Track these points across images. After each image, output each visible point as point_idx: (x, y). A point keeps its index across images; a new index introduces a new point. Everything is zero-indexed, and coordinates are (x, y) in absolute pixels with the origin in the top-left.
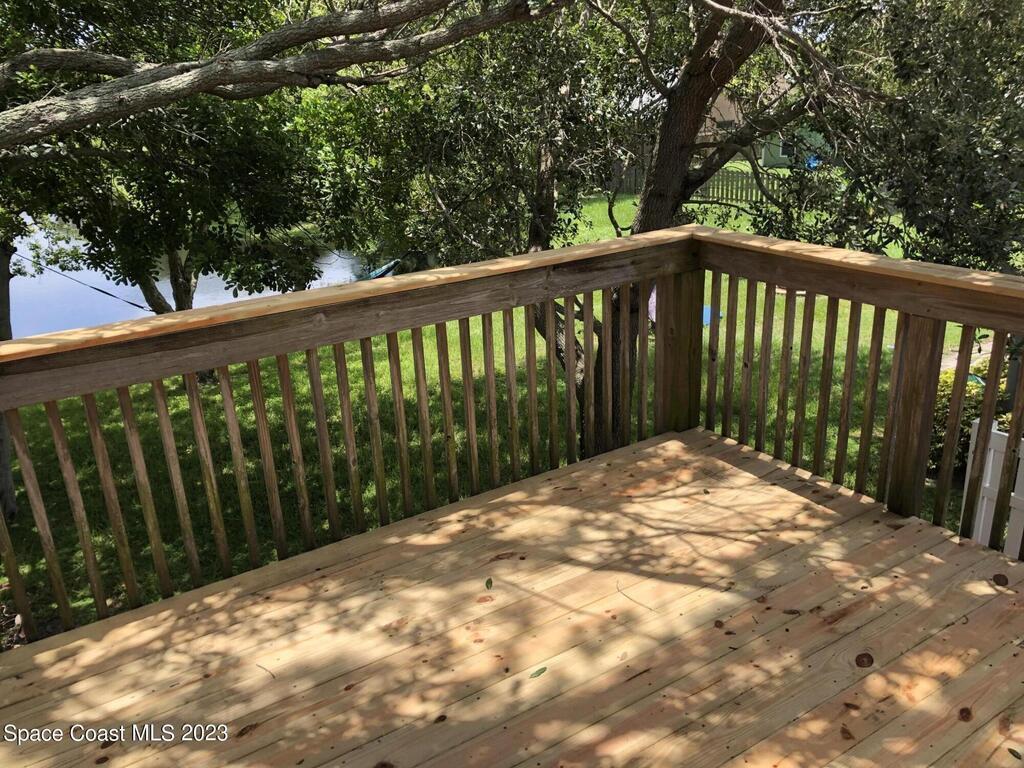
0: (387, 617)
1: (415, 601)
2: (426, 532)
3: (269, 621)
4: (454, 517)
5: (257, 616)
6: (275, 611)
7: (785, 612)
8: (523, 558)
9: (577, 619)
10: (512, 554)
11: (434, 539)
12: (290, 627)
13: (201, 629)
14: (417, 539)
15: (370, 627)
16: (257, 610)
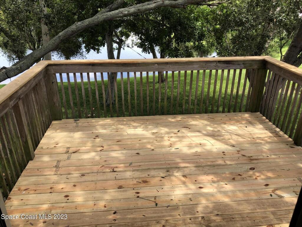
0: (155, 131)
1: (162, 130)
2: (172, 119)
3: (133, 125)
4: (181, 117)
5: (131, 124)
6: (135, 124)
7: (242, 155)
8: (189, 129)
9: (192, 142)
10: (188, 127)
11: (173, 120)
12: (135, 127)
13: (120, 124)
14: (170, 119)
15: (150, 132)
16: (132, 123)
